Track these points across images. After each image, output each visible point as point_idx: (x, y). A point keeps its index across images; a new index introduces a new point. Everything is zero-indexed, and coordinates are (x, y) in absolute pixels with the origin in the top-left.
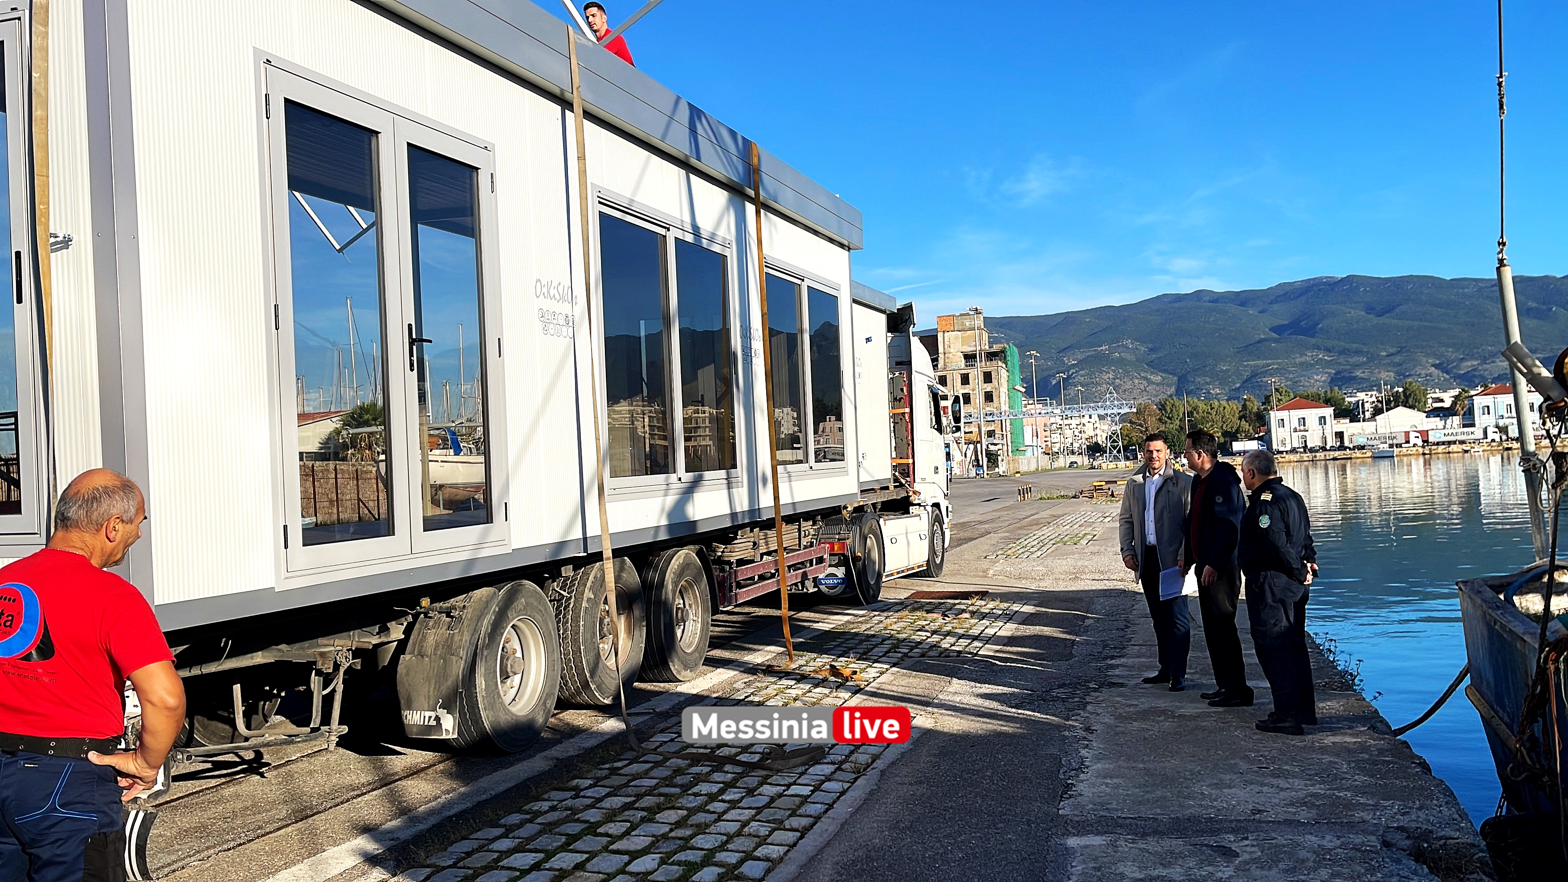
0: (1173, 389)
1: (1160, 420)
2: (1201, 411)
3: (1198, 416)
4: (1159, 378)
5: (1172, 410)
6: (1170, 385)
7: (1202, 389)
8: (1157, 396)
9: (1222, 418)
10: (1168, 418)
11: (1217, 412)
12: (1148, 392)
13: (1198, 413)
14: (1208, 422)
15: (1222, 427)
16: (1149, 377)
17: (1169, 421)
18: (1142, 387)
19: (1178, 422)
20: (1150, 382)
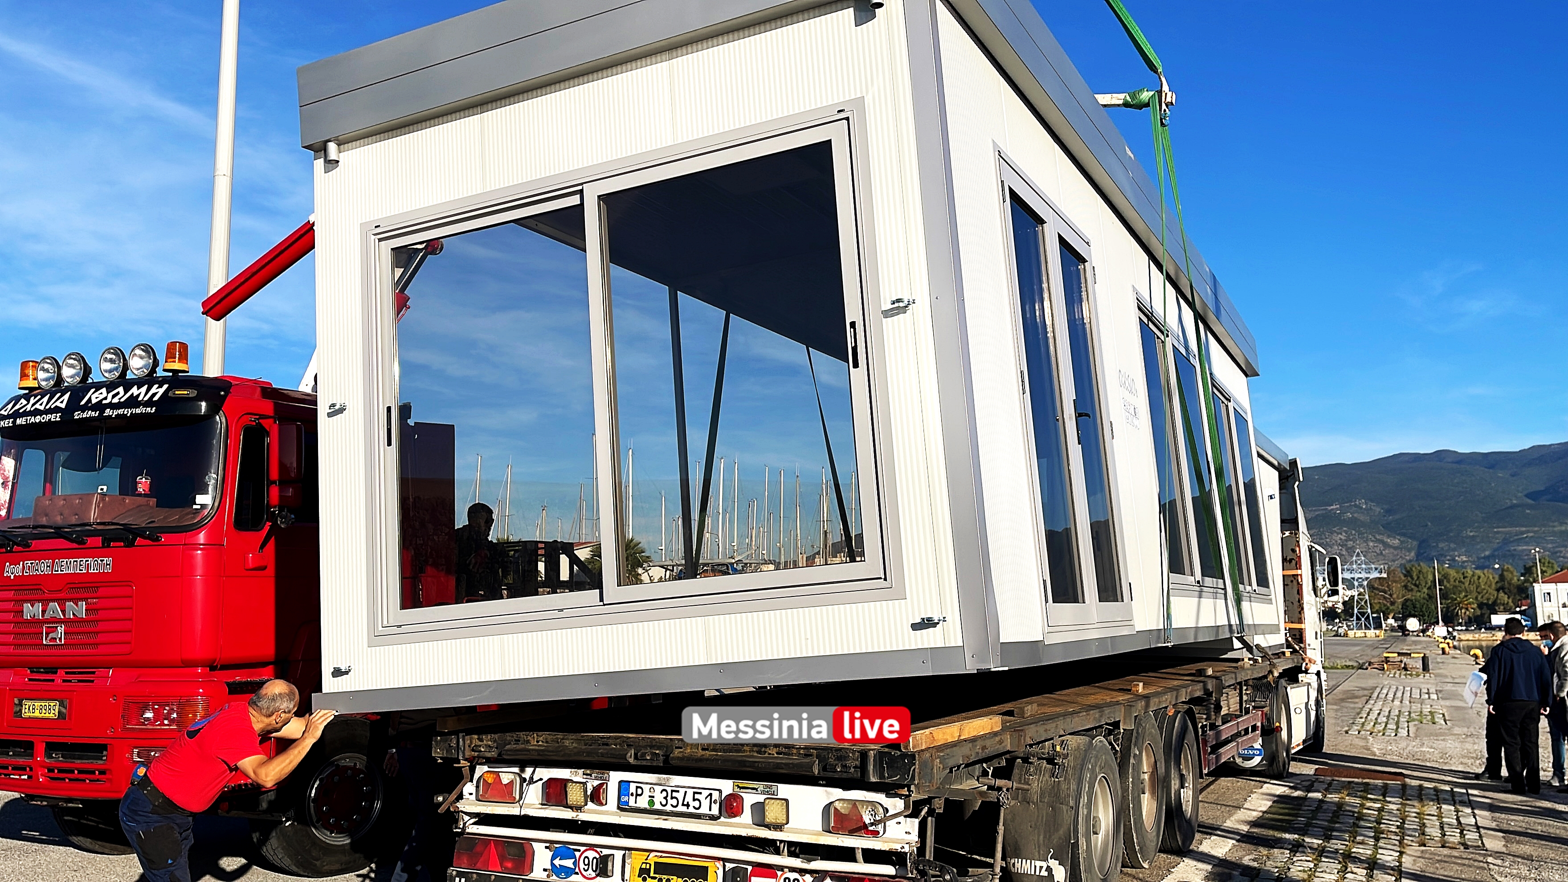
0: (1413, 554)
1: (1406, 587)
2: (1452, 580)
3: (1448, 585)
4: (1396, 542)
5: (1418, 578)
6: (1409, 550)
7: (1445, 556)
8: (1394, 561)
9: (1477, 589)
10: (1415, 585)
11: (1470, 581)
12: (1384, 556)
13: (1448, 581)
14: (1460, 592)
15: (1476, 598)
16: (1385, 540)
17: (1416, 589)
18: (1378, 552)
19: (1425, 590)
20: (1386, 545)
